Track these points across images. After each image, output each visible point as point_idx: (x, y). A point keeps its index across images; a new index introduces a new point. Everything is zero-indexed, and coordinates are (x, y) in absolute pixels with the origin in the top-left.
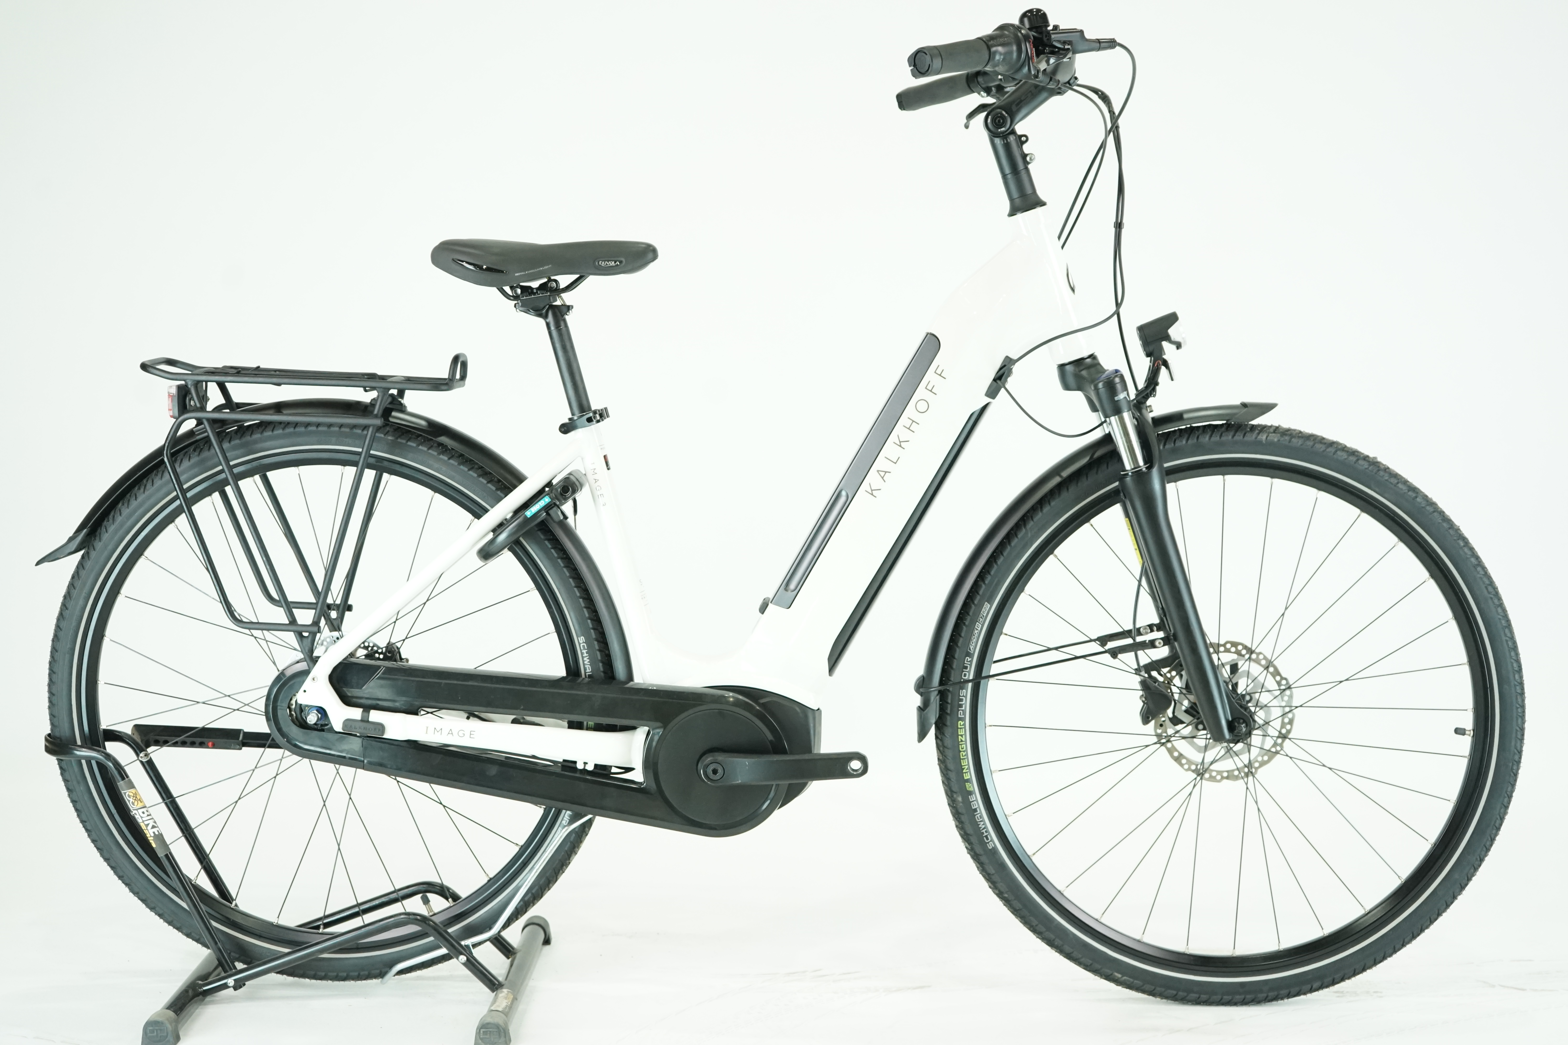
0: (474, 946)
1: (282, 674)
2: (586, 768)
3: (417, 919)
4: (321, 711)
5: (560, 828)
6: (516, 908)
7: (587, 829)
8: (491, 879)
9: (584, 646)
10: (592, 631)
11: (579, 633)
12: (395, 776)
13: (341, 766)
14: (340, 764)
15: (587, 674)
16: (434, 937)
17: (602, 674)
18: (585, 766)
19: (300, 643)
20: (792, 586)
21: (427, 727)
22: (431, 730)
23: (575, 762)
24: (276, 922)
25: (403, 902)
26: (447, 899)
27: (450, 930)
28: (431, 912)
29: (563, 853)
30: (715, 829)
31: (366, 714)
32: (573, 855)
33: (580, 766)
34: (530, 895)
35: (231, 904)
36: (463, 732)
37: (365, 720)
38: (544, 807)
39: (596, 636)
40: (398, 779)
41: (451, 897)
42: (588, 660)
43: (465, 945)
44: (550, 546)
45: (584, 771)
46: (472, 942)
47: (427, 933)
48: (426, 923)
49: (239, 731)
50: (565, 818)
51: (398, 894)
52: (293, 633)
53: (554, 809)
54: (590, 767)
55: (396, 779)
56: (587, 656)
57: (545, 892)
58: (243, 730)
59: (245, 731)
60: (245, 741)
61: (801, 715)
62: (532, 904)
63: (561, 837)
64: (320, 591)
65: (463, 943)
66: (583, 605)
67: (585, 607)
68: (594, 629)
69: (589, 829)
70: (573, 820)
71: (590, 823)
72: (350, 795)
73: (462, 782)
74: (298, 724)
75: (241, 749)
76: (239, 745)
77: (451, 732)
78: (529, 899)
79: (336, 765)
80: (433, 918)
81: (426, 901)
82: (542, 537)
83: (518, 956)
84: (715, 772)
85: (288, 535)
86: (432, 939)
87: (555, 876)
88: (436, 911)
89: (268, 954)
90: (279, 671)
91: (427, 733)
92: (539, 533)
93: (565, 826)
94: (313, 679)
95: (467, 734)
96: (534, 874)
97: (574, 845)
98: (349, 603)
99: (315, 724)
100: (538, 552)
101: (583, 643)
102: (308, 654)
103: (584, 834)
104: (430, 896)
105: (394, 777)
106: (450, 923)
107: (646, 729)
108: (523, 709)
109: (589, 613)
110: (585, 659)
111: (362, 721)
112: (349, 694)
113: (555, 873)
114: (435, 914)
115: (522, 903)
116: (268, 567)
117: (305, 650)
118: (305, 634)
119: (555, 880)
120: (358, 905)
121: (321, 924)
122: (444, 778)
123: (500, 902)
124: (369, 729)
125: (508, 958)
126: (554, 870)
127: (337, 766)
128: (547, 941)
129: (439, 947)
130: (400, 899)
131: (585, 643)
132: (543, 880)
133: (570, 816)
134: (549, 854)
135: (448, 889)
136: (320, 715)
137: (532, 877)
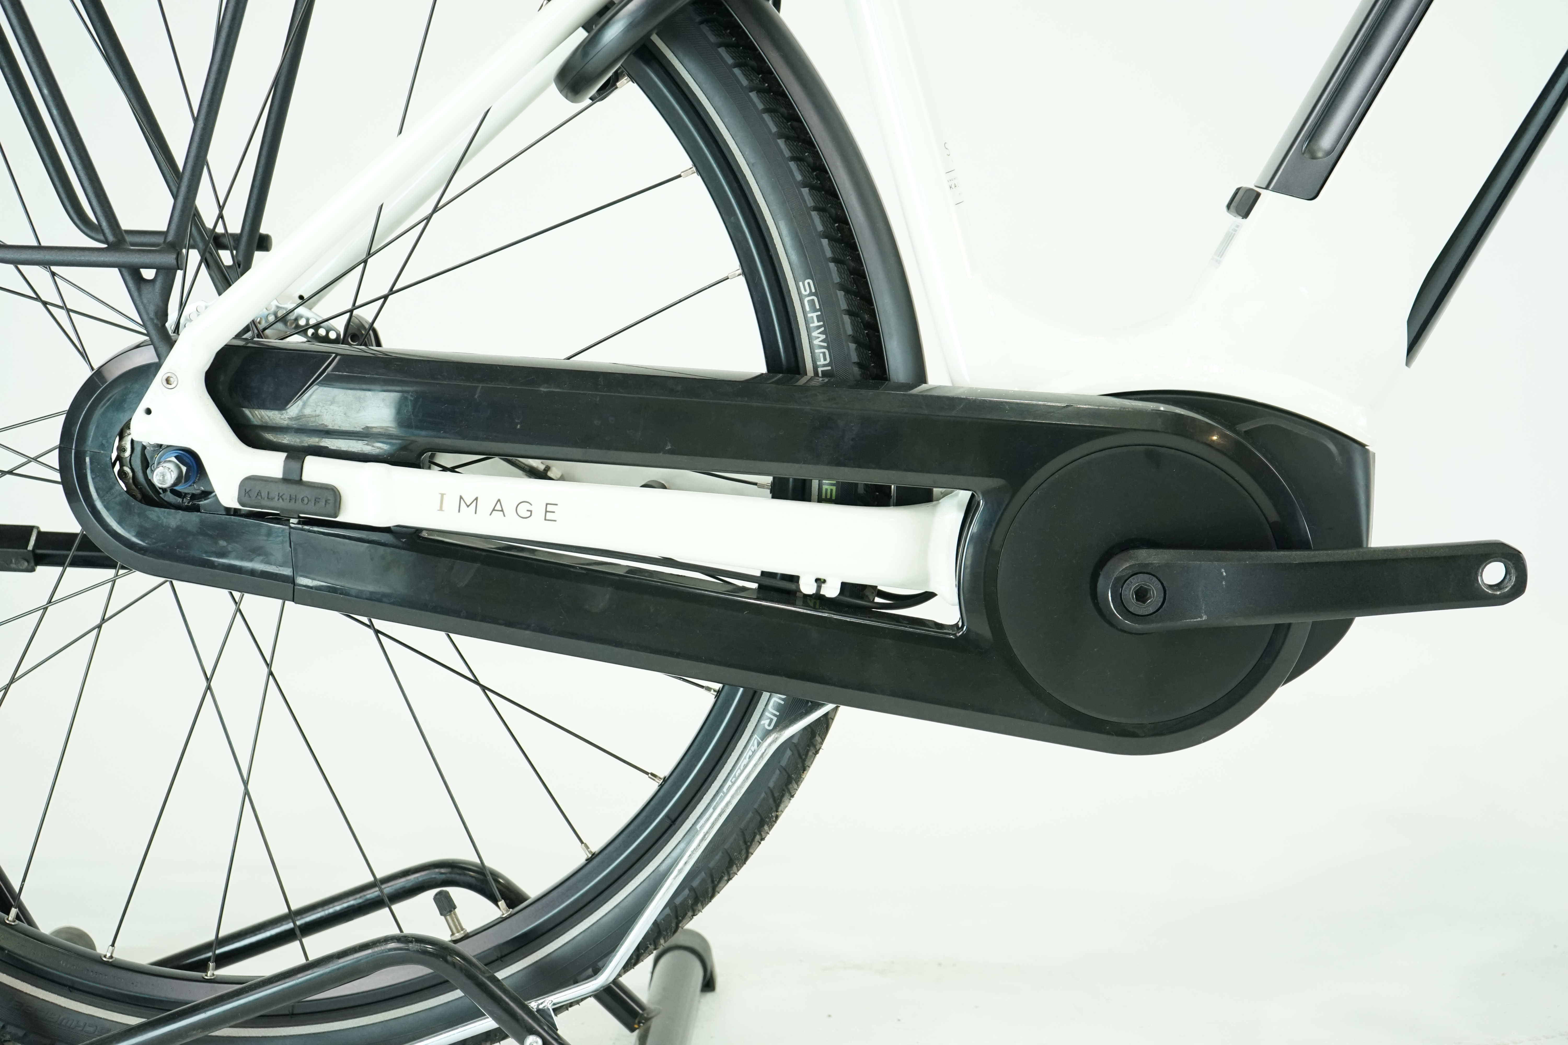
0: (558, 1010)
1: (98, 375)
2: (822, 592)
3: (425, 952)
4: (188, 458)
5: (755, 736)
6: (655, 923)
7: (818, 739)
8: (594, 856)
9: (812, 302)
10: (832, 265)
11: (799, 271)
12: (370, 616)
13: (246, 595)
14: (243, 590)
15: (820, 370)
16: (463, 990)
17: (856, 370)
18: (819, 588)
19: (136, 294)
20: (1327, 141)
21: (442, 495)
22: (451, 502)
23: (795, 579)
24: (108, 955)
25: (394, 907)
26: (495, 901)
27: (501, 975)
28: (458, 932)
29: (763, 795)
30: (1134, 735)
31: (295, 465)
32: (785, 799)
33: (807, 587)
34: (686, 892)
35: (8, 914)
36: (530, 508)
37: (293, 479)
38: (717, 686)
39: (841, 278)
40: (379, 624)
41: (504, 898)
42: (823, 337)
43: (538, 1010)
44: (730, 61)
45: (819, 600)
46: (555, 1001)
47: (447, 981)
48: (446, 961)
49: (28, 530)
50: (767, 714)
51: (381, 890)
52: (116, 270)
53: (741, 689)
54: (831, 591)
55: (371, 626)
56: (819, 327)
57: (721, 885)
58: (38, 528)
59: (43, 529)
60: (39, 551)
61: (1338, 459)
62: (690, 914)
63: (762, 756)
64: (181, 168)
65: (533, 1005)
66: (810, 203)
67: (815, 209)
68: (835, 260)
69: (823, 739)
70: (786, 717)
71: (825, 722)
72: (269, 665)
73: (527, 628)
74: (139, 496)
75: (33, 570)
76: (28, 562)
77: (498, 507)
78: (685, 900)
79: (234, 593)
80: (459, 947)
81: (446, 906)
82: (713, 39)
83: (655, 1025)
84: (1141, 595)
85: (112, 54)
86: (458, 994)
87: (744, 847)
88: (469, 928)
89: (88, 1029)
90: (92, 369)
91: (441, 509)
92: (705, 28)
93: (768, 733)
94: (168, 381)
95: (539, 512)
96: (699, 845)
97: (789, 777)
98: (263, 230)
99: (173, 491)
100: (701, 77)
101: (811, 294)
102: (155, 321)
103: (813, 750)
104: (457, 894)
105: (365, 620)
106: (502, 957)
107: (964, 496)
108: (672, 452)
109: (823, 222)
110: (815, 334)
111: (285, 480)
112: (255, 421)
113: (745, 842)
114: (467, 937)
115: (668, 911)
116: (55, 112)
117: (148, 314)
118: (148, 274)
119: (744, 857)
120: (292, 915)
121: (208, 959)
122: (484, 619)
123: (617, 910)
124: (302, 500)
125: (632, 1030)
126: (743, 834)
127: (237, 595)
128: (709, 985)
129: (473, 1015)
130: (386, 900)
131: (815, 294)
132: (717, 857)
133: (779, 708)
134: (733, 797)
135: (495, 876)
136: (184, 469)
137: (693, 852)
